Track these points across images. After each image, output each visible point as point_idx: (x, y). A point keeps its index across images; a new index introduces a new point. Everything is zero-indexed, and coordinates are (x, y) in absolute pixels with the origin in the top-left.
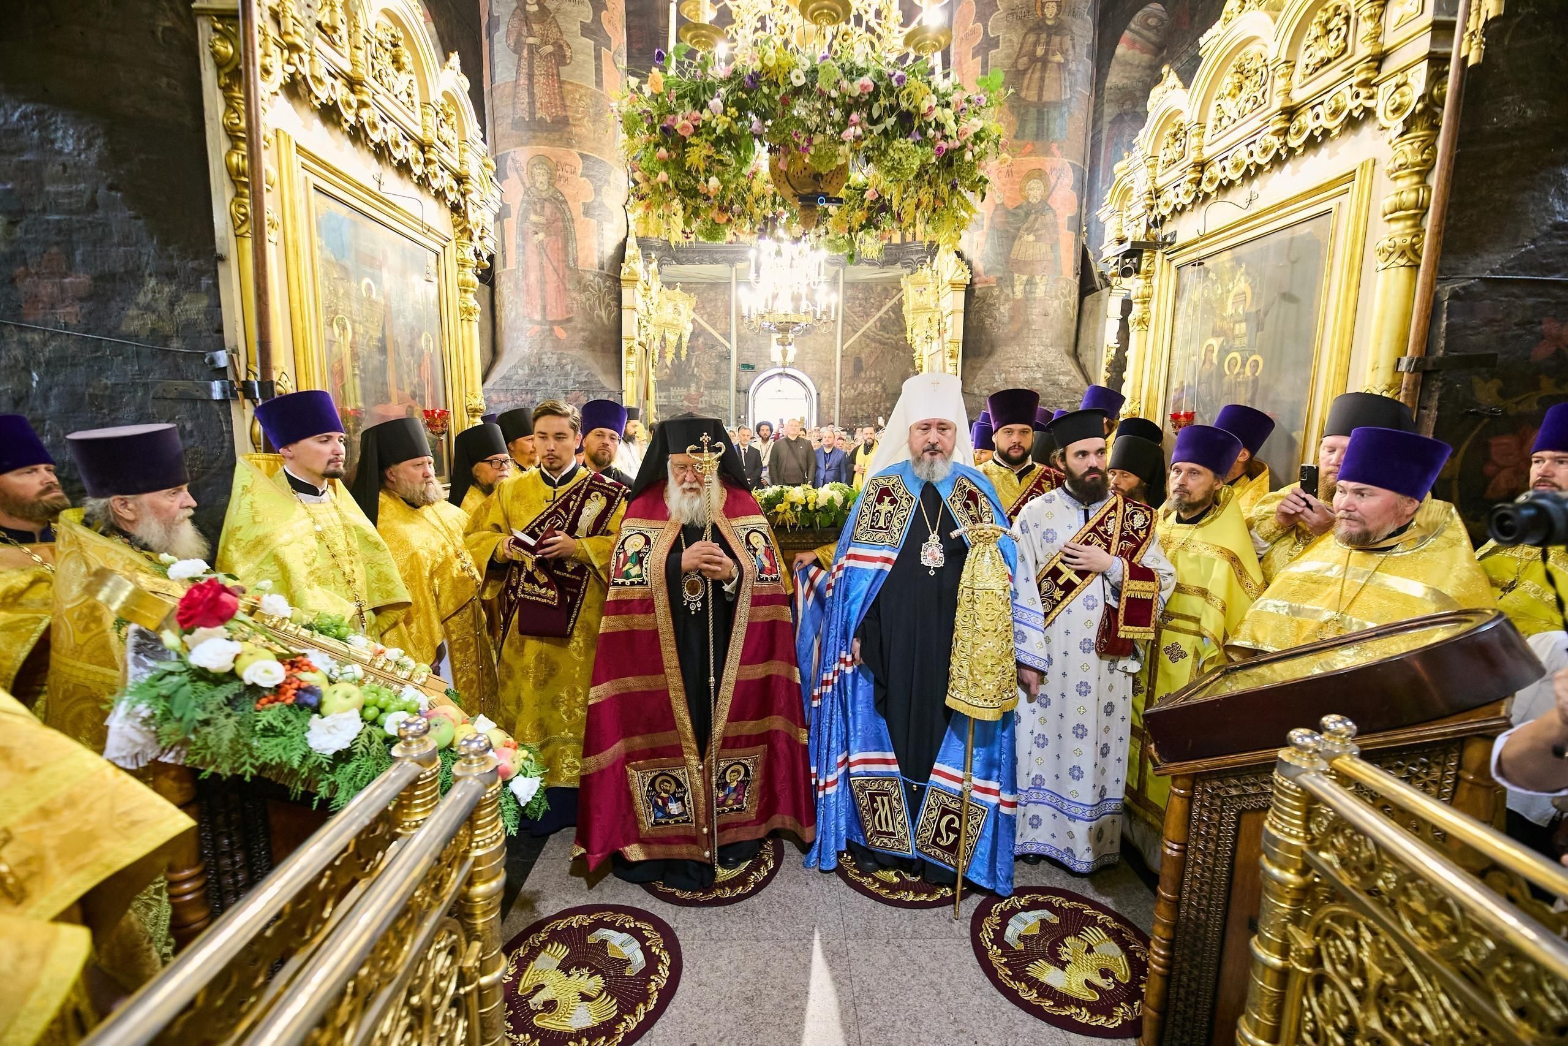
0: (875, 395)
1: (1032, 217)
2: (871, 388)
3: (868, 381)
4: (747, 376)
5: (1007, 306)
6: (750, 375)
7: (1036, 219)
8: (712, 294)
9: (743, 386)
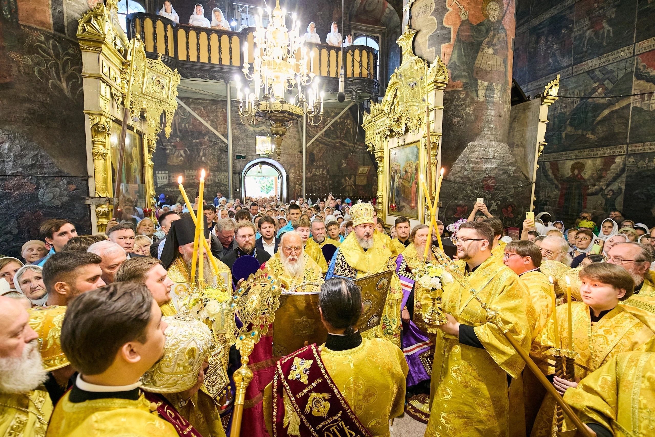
0: (322, 176)
1: (492, 33)
2: (319, 172)
3: (318, 167)
4: (239, 164)
5: (472, 107)
6: (242, 163)
7: (494, 36)
8: (214, 108)
9: (238, 169)
